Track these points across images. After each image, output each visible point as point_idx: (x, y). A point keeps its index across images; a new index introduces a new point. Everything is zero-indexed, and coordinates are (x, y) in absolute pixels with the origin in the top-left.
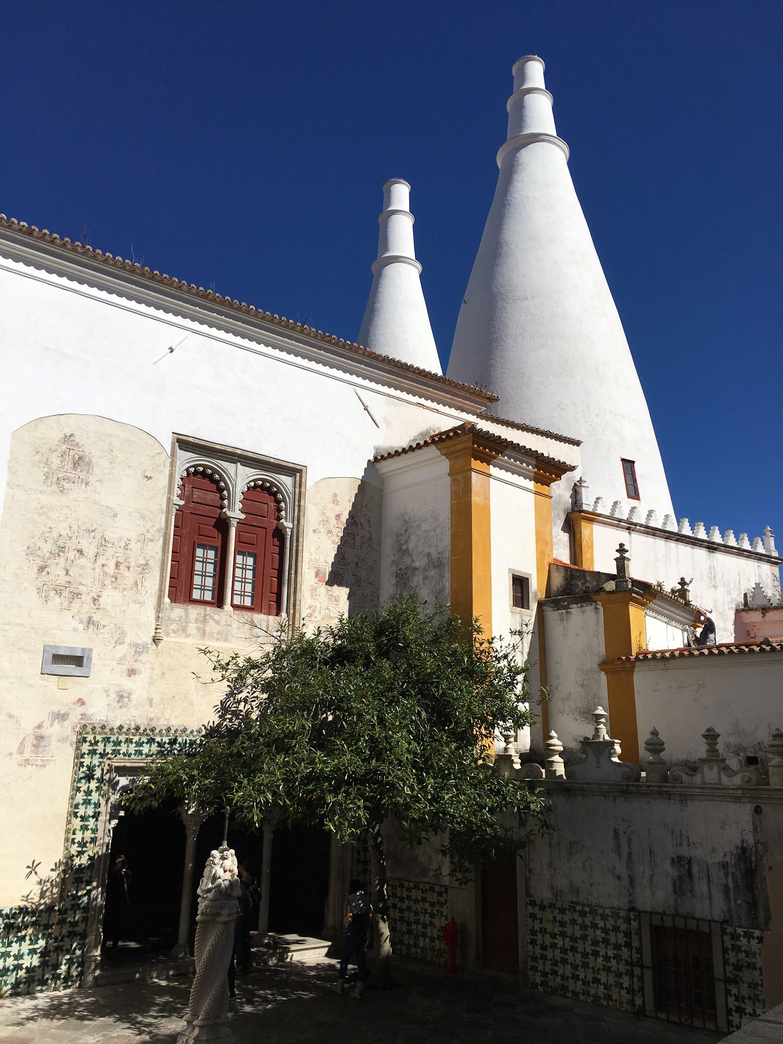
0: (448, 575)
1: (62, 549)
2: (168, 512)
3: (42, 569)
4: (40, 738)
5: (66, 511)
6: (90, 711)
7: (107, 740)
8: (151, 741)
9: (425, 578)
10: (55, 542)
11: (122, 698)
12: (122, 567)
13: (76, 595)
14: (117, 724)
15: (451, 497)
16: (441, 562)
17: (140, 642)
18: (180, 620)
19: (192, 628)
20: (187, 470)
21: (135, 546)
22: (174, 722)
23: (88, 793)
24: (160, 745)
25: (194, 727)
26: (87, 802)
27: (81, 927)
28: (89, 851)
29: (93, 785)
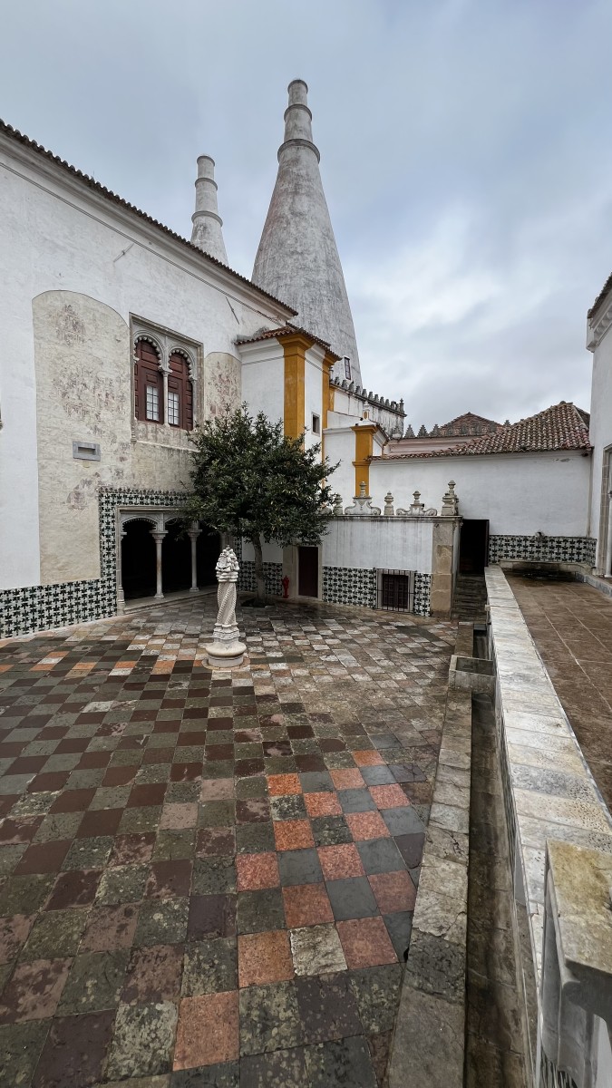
1: (74, 382)
2: (131, 365)
3: (64, 394)
4: (78, 494)
5: (73, 357)
6: (103, 480)
7: (114, 496)
8: (136, 497)
10: (70, 378)
11: (119, 473)
12: (110, 397)
13: (86, 412)
14: (118, 487)
17: (125, 442)
18: (144, 431)
19: (150, 436)
20: (138, 339)
21: (115, 384)
22: (147, 487)
23: (108, 523)
24: (142, 498)
25: (156, 490)
26: (108, 528)
27: (113, 589)
28: (112, 552)
29: (110, 519)
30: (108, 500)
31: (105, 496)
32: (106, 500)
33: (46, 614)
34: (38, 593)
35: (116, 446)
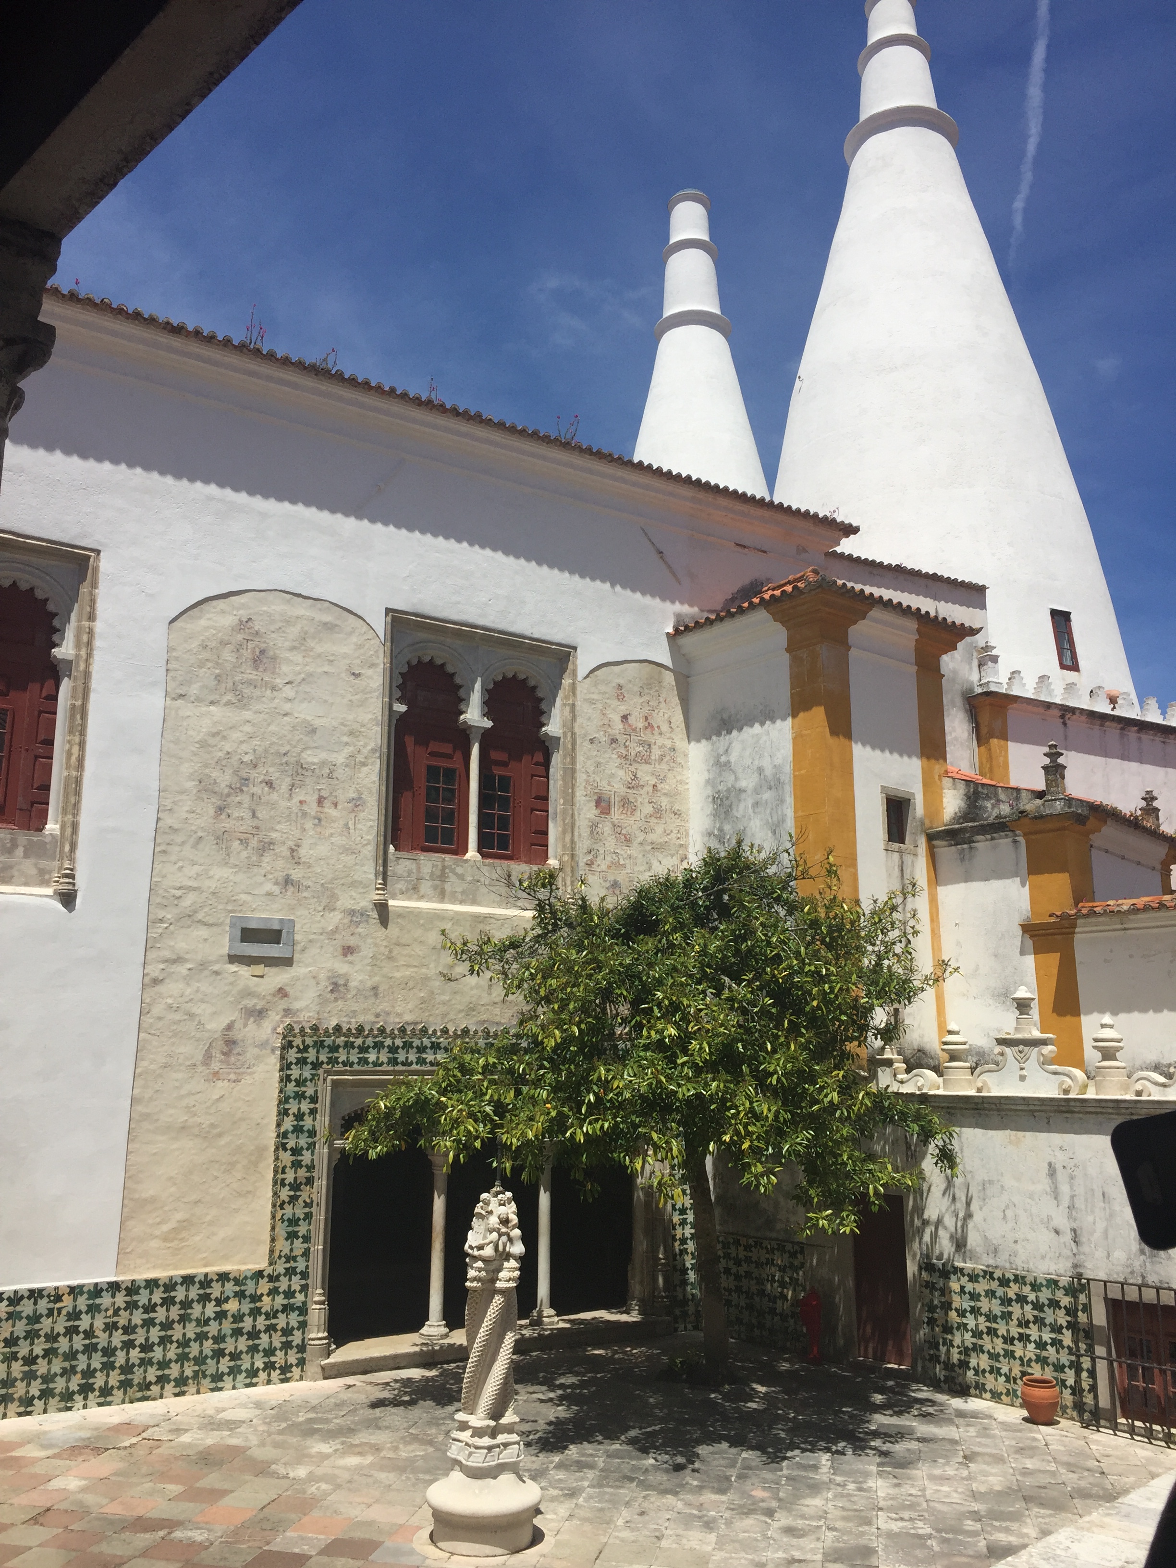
0: (789, 800)
1: (245, 781)
2: (386, 723)
3: (220, 809)
4: (231, 1043)
5: (248, 728)
6: (297, 1005)
7: (318, 1045)
8: (378, 1046)
9: (756, 804)
10: (236, 772)
11: (337, 987)
12: (327, 803)
13: (266, 847)
14: (334, 1023)
15: (791, 683)
16: (779, 780)
17: (357, 907)
18: (409, 876)
19: (427, 886)
20: (409, 662)
21: (343, 774)
22: (408, 1018)
23: (299, 1116)
24: (393, 1049)
25: (436, 1025)
26: (298, 1130)
27: (300, 1298)
28: (304, 1195)
29: (305, 1106)
30: (305, 1055)
31: (298, 1047)
32: (299, 1055)
33: (120, 1358)
34: (106, 1300)
35: (335, 919)
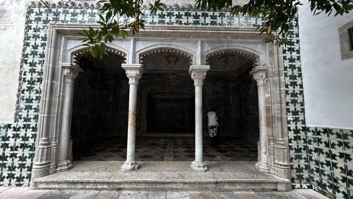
28: (36, 87)
30: (40, 16)
31: (36, 12)
32: (37, 17)
